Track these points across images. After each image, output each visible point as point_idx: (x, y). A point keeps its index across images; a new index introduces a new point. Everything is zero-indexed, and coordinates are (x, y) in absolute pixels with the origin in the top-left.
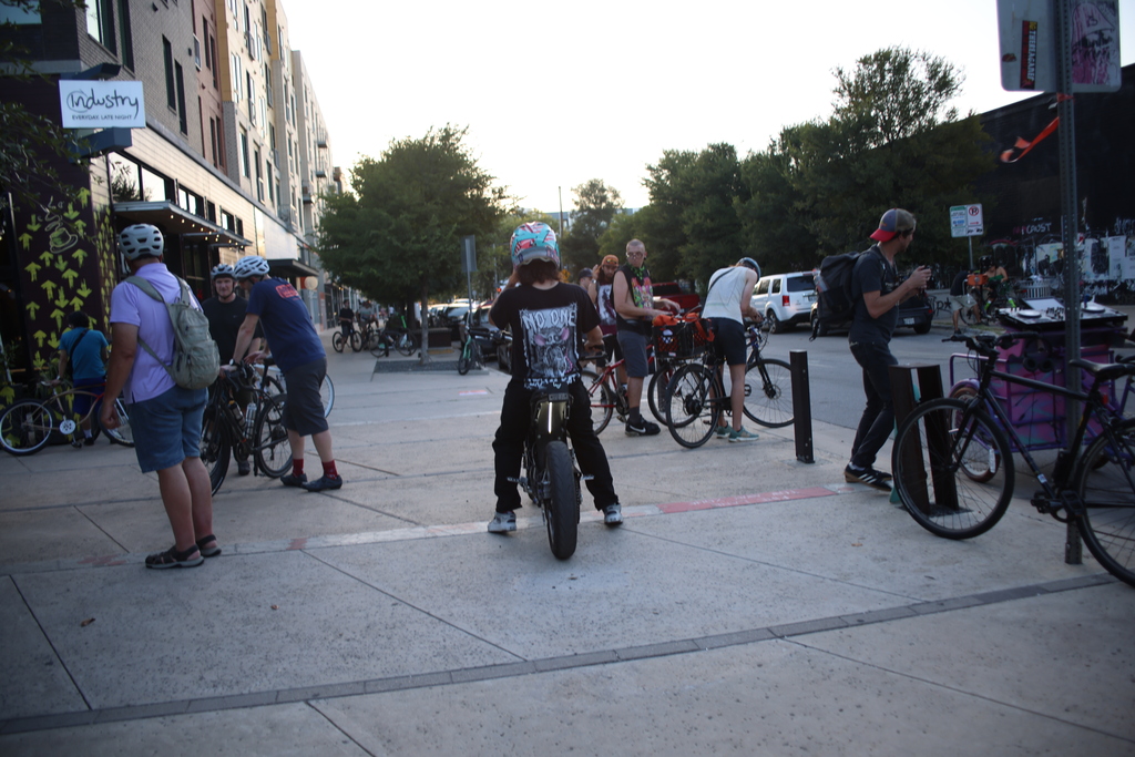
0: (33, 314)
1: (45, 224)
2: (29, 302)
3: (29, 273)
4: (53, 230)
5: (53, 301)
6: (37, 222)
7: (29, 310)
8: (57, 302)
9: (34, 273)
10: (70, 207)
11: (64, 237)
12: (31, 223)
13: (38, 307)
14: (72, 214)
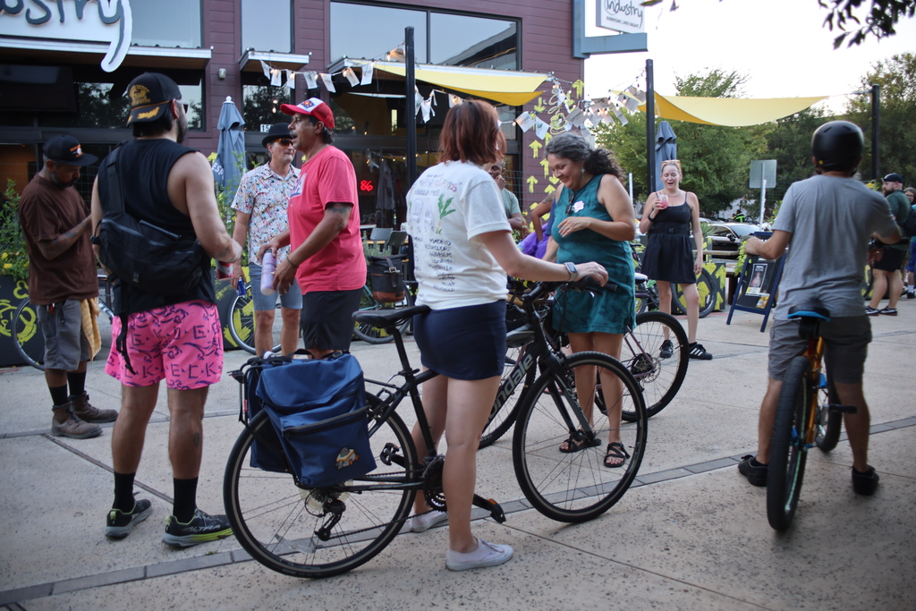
0: (531, 189)
1: (548, 107)
2: (529, 176)
3: (532, 150)
4: (554, 114)
5: (548, 177)
6: (543, 105)
7: (529, 183)
8: (551, 179)
9: (536, 151)
12: (537, 104)
13: (536, 182)
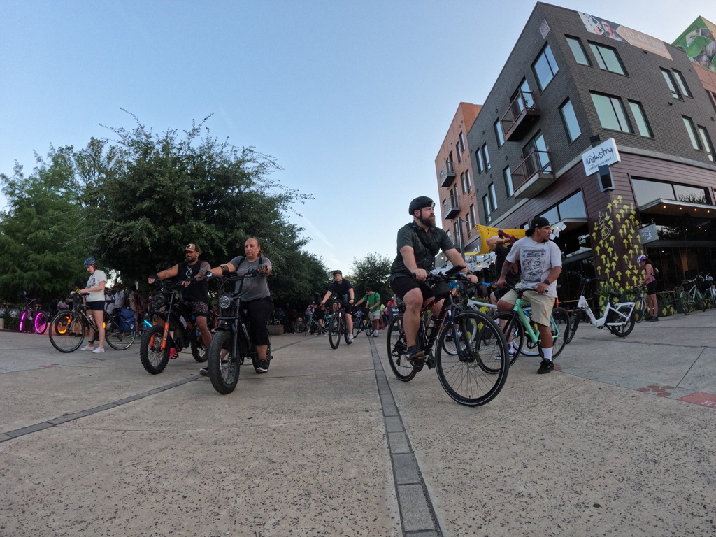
0: (599, 273)
1: (599, 226)
2: (598, 267)
4: (602, 228)
5: (605, 264)
7: (598, 270)
9: (598, 251)
10: (606, 215)
11: (606, 231)
12: (595, 227)
13: (601, 268)
14: (607, 218)
